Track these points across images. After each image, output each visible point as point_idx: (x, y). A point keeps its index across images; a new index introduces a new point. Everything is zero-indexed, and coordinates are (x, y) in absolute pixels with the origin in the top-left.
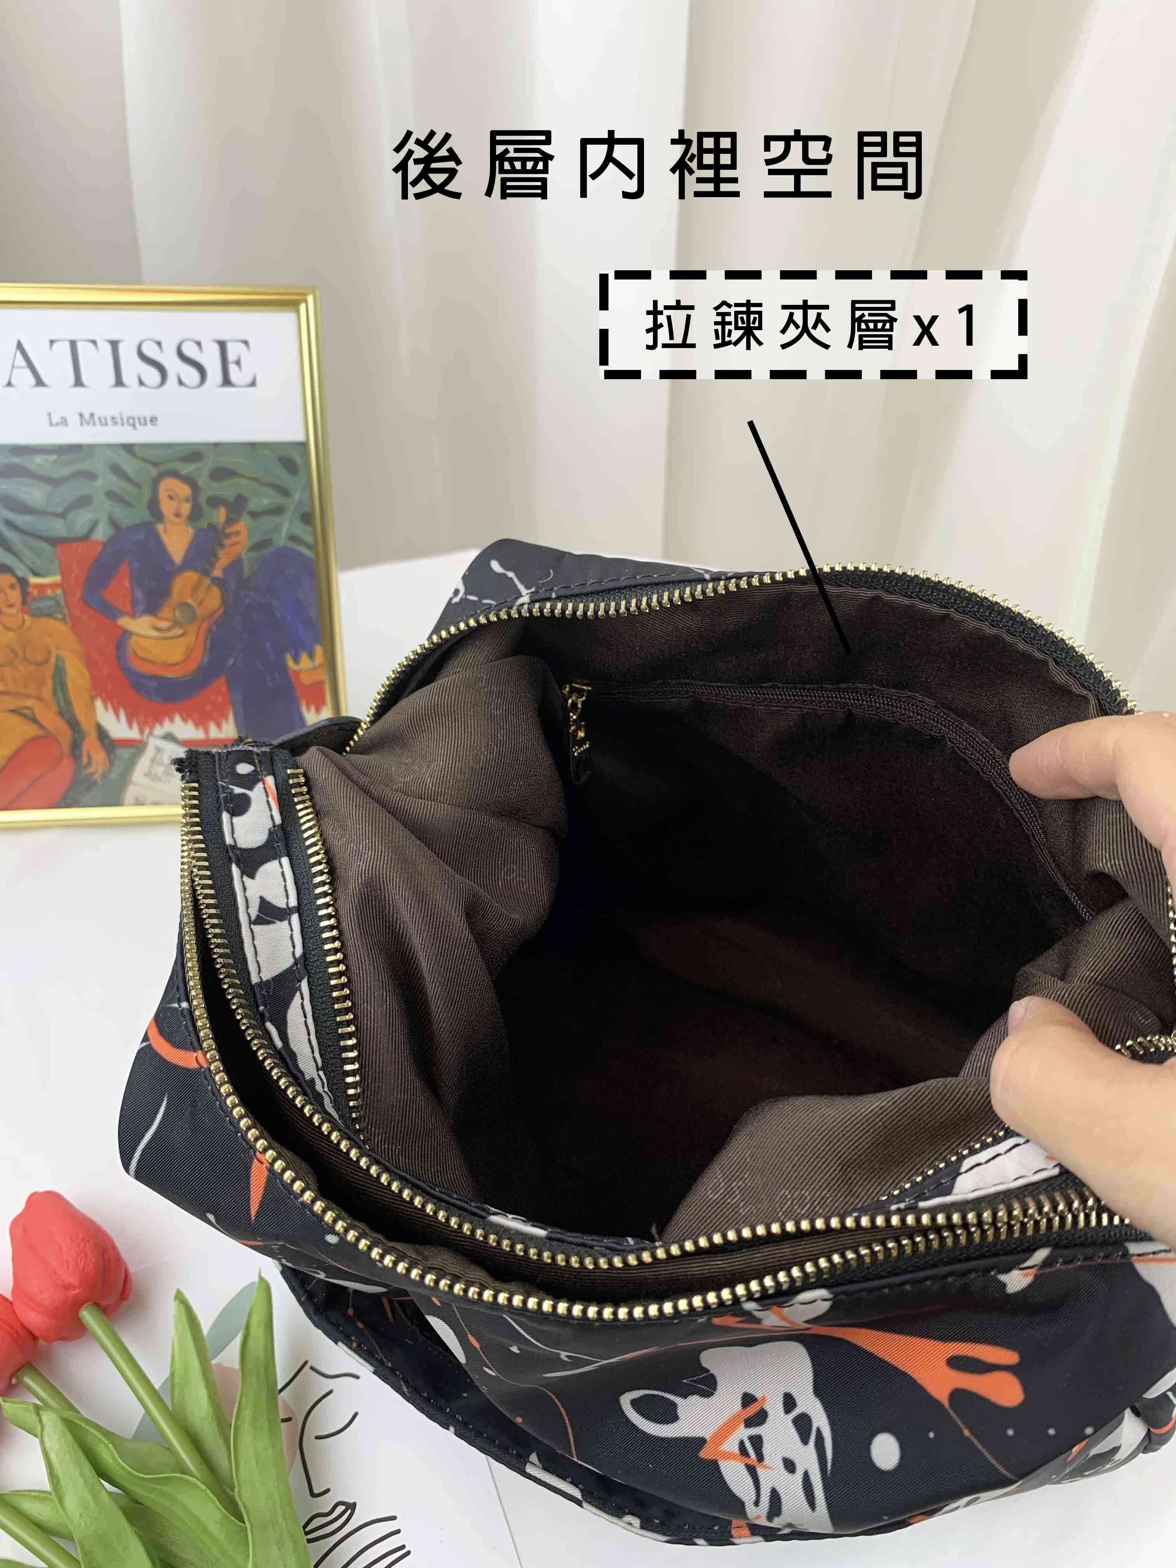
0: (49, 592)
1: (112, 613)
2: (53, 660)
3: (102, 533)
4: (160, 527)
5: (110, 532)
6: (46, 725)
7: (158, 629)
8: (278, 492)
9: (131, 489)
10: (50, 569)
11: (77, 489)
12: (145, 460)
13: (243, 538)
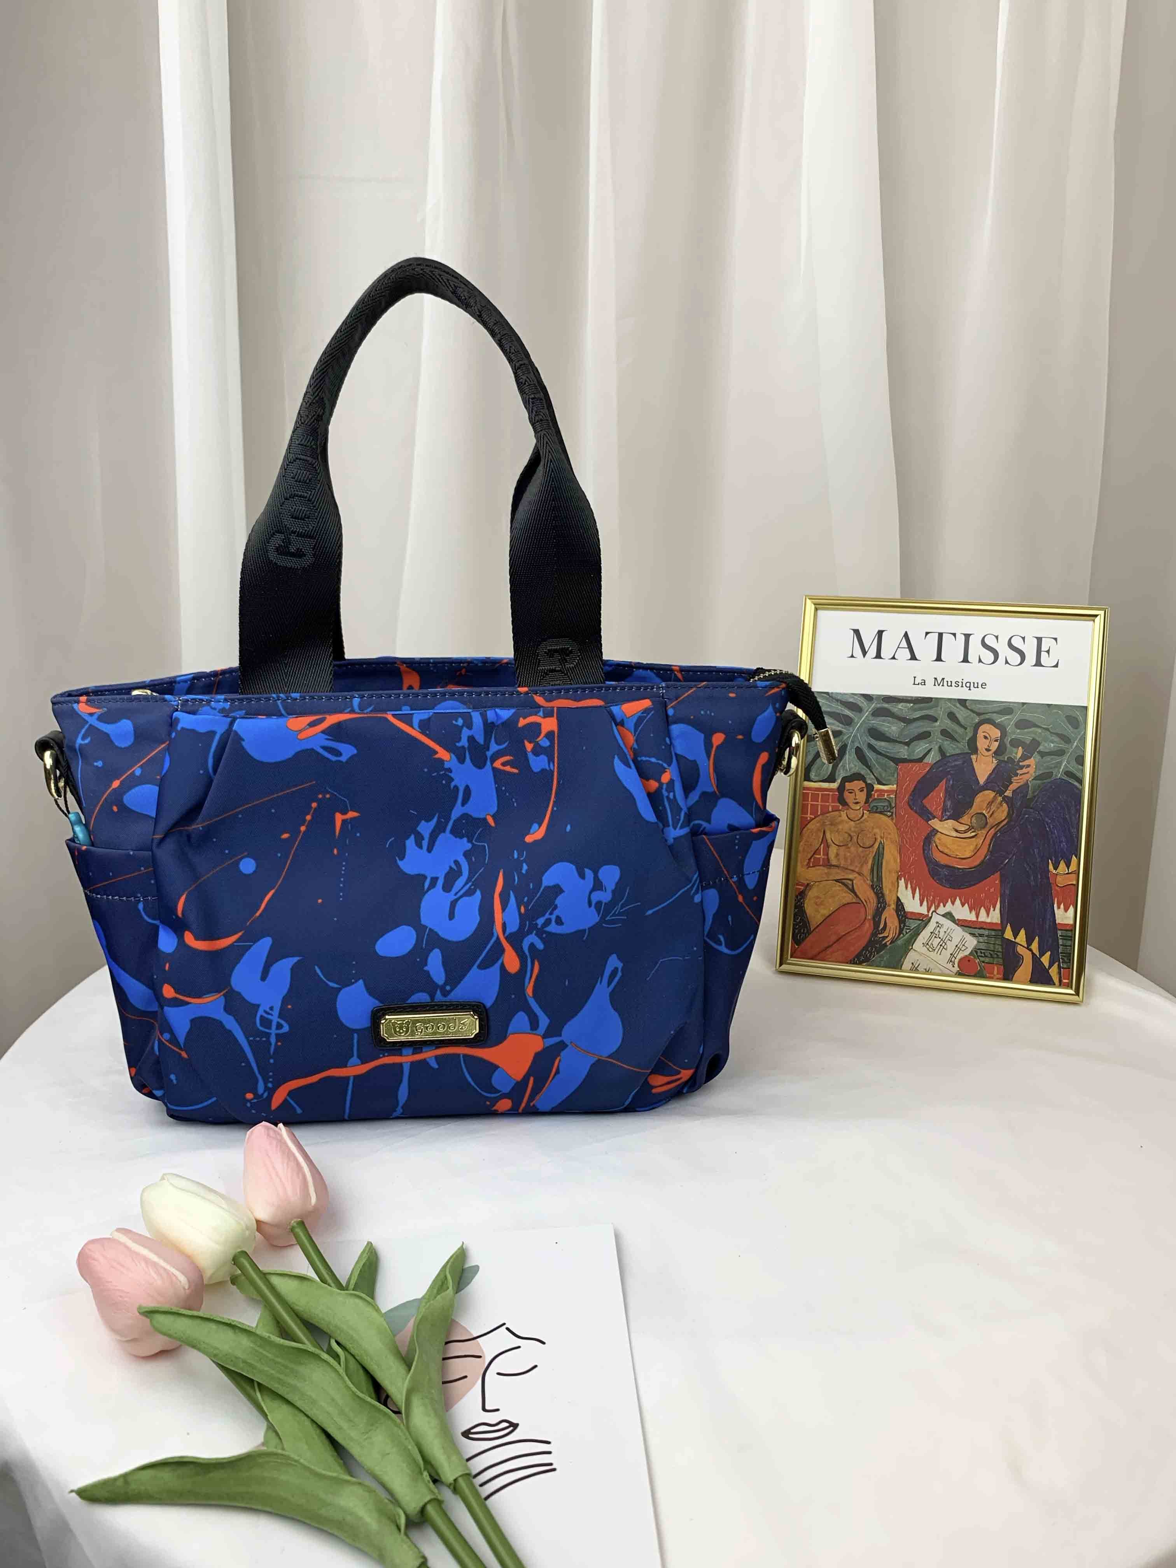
0: (886, 797)
1: (927, 815)
2: (876, 846)
3: (932, 759)
4: (974, 757)
5: (938, 758)
6: (860, 896)
7: (957, 831)
8: (1062, 739)
9: (960, 730)
10: (890, 780)
11: (924, 726)
12: (972, 711)
13: (1032, 770)
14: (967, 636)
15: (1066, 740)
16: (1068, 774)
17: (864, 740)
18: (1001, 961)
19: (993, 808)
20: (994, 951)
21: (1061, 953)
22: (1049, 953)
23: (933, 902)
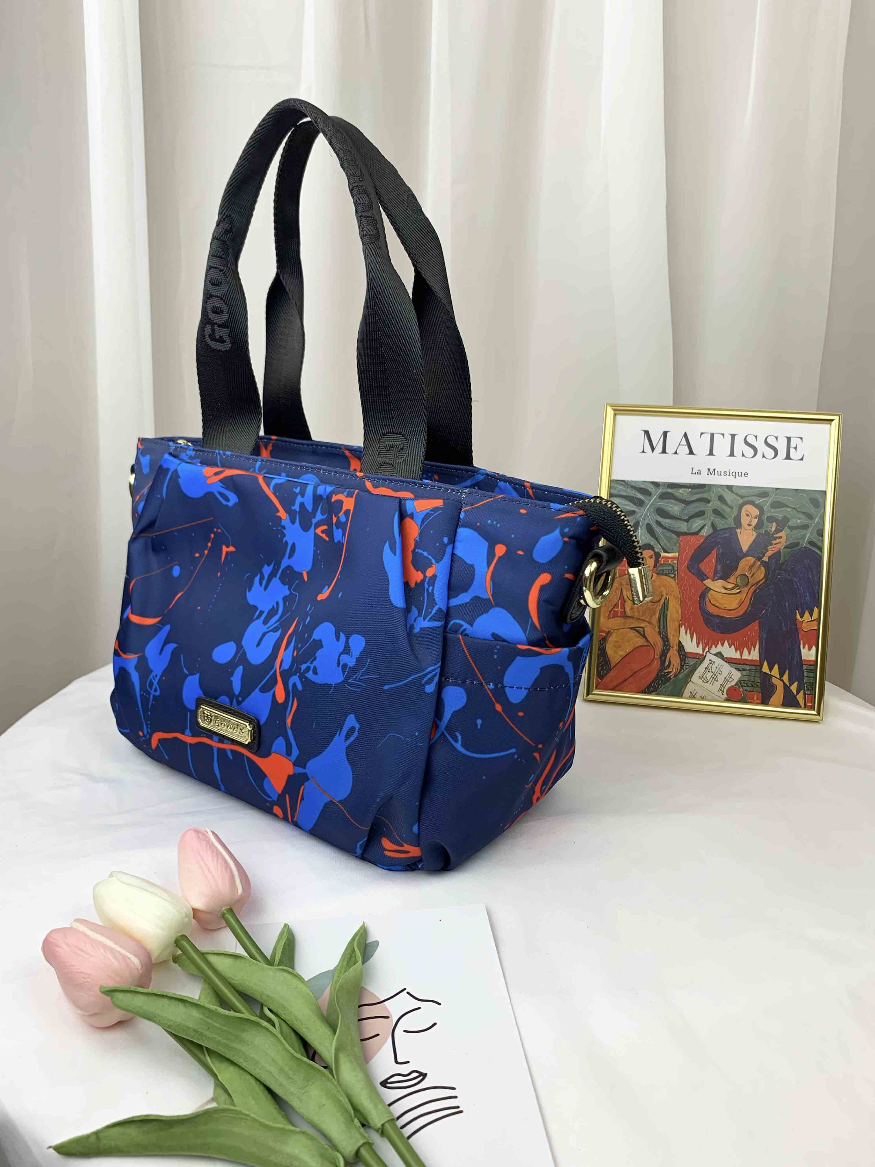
0: (670, 562)
1: (702, 577)
4: (738, 531)
5: (711, 531)
6: (649, 639)
7: (725, 588)
8: (806, 516)
9: (728, 510)
10: (672, 549)
11: (700, 507)
12: (737, 494)
13: (783, 540)
14: (733, 436)
15: (810, 517)
16: (811, 543)
17: (652, 518)
18: (759, 690)
19: (754, 570)
20: (753, 682)
21: (806, 683)
22: (796, 683)
23: (707, 644)
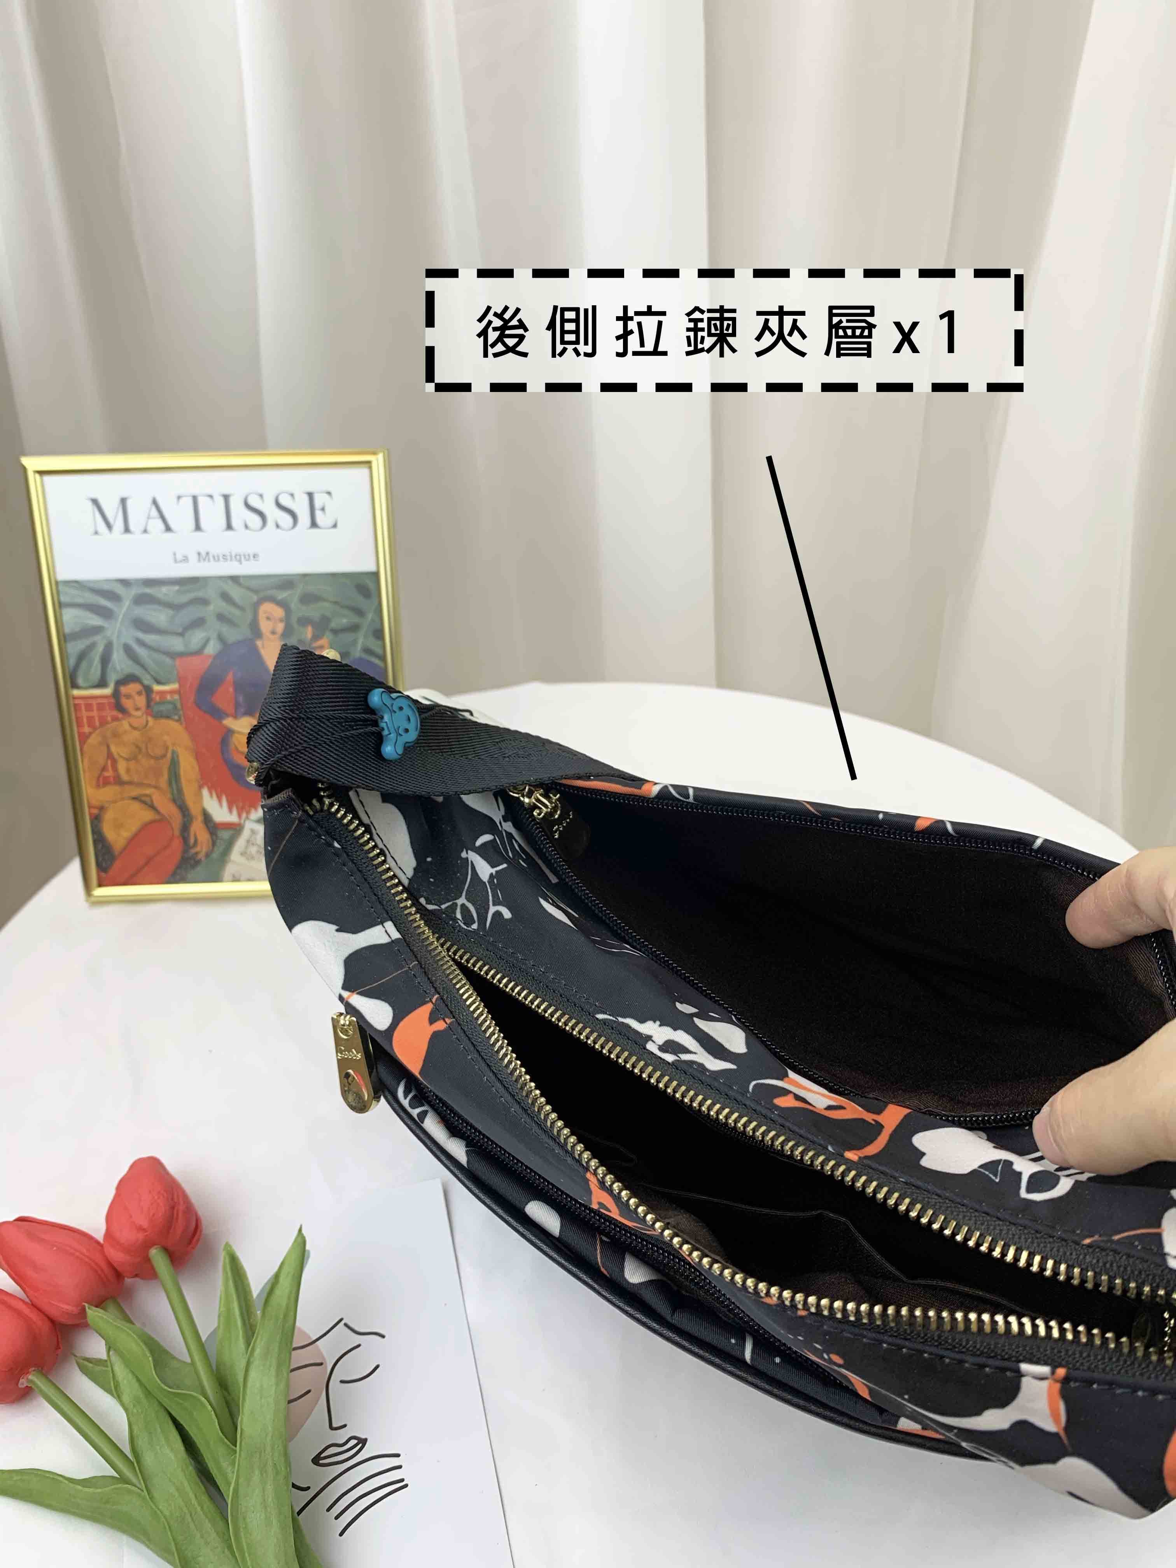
0: (169, 697)
1: (218, 714)
2: (169, 755)
3: (212, 649)
4: (259, 643)
5: (219, 647)
6: (163, 811)
8: (355, 612)
9: (237, 612)
10: (169, 678)
11: (194, 612)
12: (248, 589)
14: (226, 498)
15: (360, 613)
17: (129, 636)
23: (242, 808)
